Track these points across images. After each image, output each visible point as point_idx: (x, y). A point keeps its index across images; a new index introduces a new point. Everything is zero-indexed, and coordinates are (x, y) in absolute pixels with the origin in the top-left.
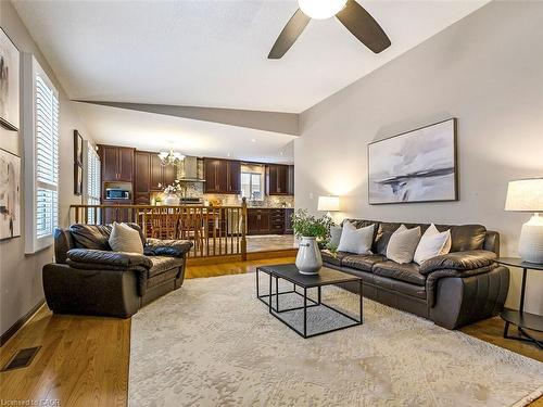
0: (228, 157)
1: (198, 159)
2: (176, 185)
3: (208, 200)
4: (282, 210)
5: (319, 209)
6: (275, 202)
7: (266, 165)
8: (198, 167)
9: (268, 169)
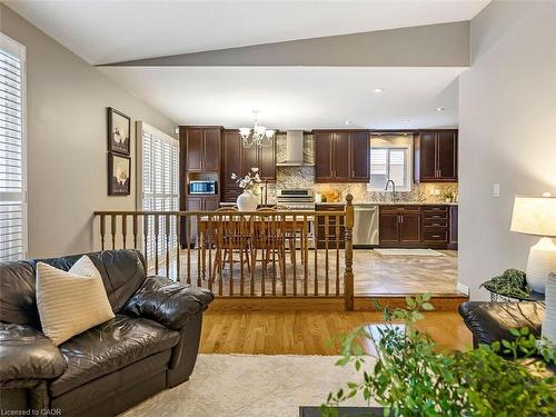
0: (347, 125)
1: (305, 133)
2: (253, 175)
3: (320, 192)
4: (443, 207)
5: (512, 229)
6: (432, 193)
7: (415, 133)
8: (305, 145)
9: (418, 140)
